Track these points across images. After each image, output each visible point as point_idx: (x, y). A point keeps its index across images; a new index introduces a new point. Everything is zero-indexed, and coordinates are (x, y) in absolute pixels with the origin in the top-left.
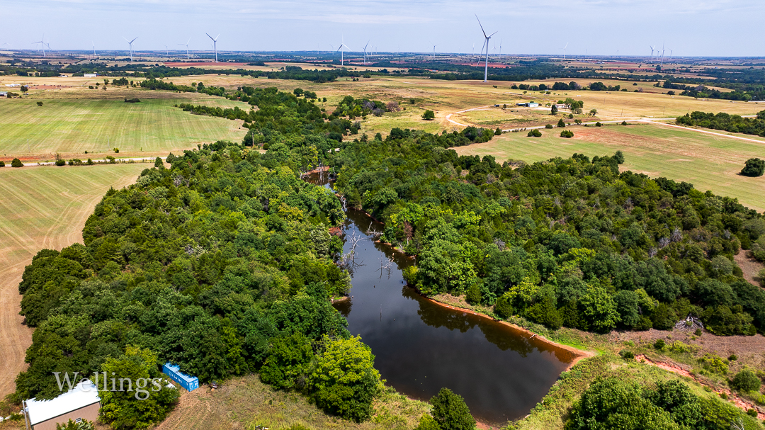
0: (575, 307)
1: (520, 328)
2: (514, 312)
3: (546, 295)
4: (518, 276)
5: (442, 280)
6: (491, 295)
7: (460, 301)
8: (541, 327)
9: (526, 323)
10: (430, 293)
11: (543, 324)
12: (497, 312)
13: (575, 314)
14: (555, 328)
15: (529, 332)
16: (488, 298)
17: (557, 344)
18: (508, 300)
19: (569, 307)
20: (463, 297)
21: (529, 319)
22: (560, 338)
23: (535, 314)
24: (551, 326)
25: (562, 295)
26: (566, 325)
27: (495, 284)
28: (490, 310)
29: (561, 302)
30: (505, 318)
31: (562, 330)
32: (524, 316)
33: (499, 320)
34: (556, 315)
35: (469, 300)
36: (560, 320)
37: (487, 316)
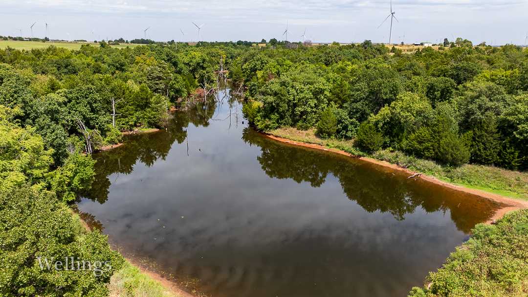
1: (394, 166)
2: (385, 143)
3: (439, 114)
4: (394, 91)
6: (352, 123)
7: (308, 135)
8: (431, 164)
9: (402, 158)
11: (433, 159)
12: (361, 145)
13: (493, 142)
14: (454, 164)
15: (408, 171)
16: (345, 128)
17: (459, 187)
18: (376, 124)
19: (481, 128)
20: (312, 131)
21: (408, 152)
22: (463, 178)
23: (420, 143)
24: (445, 160)
25: (469, 113)
26: (476, 159)
27: (358, 105)
28: (348, 145)
29: (466, 125)
30: (369, 151)
31: (467, 168)
32: (401, 149)
33: (360, 156)
34: (461, 145)
36: (466, 153)
37: (343, 153)
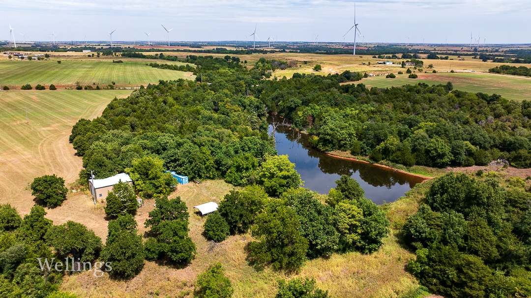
0: (423, 152)
1: (387, 167)
2: (383, 157)
3: (404, 146)
4: (386, 136)
5: (335, 141)
6: (368, 149)
7: (347, 154)
8: (402, 166)
9: (390, 164)
10: (327, 150)
11: (402, 164)
12: (372, 158)
13: (423, 156)
14: (410, 166)
15: (393, 169)
16: (365, 151)
17: (412, 174)
18: (379, 150)
19: (419, 152)
20: (349, 152)
21: (393, 161)
22: (413, 171)
23: (397, 158)
24: (407, 164)
25: (415, 146)
26: (418, 164)
27: (370, 141)
28: (367, 158)
29: (414, 150)
30: (377, 161)
31: (415, 167)
32: (389, 160)
33: (373, 163)
34: (411, 158)
35: (353, 153)
36: (414, 161)
37: (365, 162)
